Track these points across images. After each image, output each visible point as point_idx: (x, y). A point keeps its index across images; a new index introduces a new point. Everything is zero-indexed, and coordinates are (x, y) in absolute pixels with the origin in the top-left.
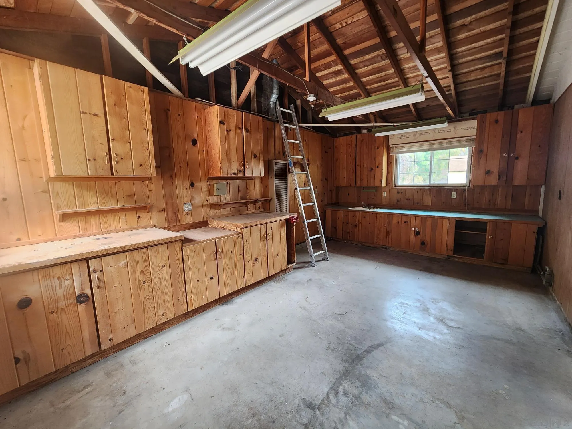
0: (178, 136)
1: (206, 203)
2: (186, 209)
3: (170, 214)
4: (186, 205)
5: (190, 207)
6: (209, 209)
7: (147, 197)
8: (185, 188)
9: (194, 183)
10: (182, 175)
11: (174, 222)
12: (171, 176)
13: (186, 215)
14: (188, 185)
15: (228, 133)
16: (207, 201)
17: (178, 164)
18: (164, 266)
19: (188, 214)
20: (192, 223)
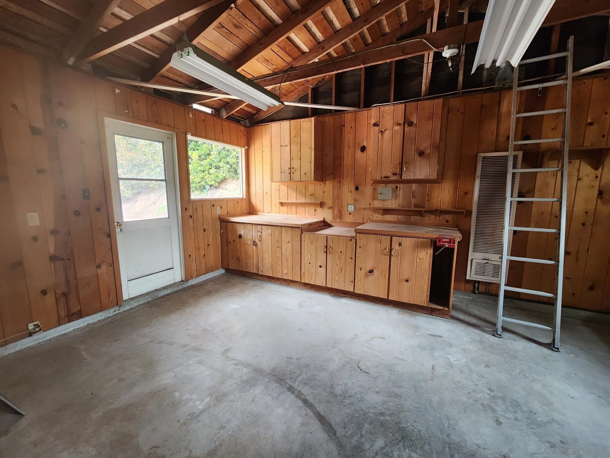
0: (349, 146)
1: (369, 206)
2: (349, 209)
3: (336, 212)
4: (349, 206)
5: (353, 208)
6: (372, 213)
7: (321, 196)
8: (350, 191)
9: (359, 187)
10: (349, 179)
11: (338, 218)
12: (340, 181)
13: (348, 215)
14: (353, 189)
15: (382, 134)
16: (370, 204)
17: (346, 170)
18: (289, 242)
19: (350, 214)
20: (353, 222)
